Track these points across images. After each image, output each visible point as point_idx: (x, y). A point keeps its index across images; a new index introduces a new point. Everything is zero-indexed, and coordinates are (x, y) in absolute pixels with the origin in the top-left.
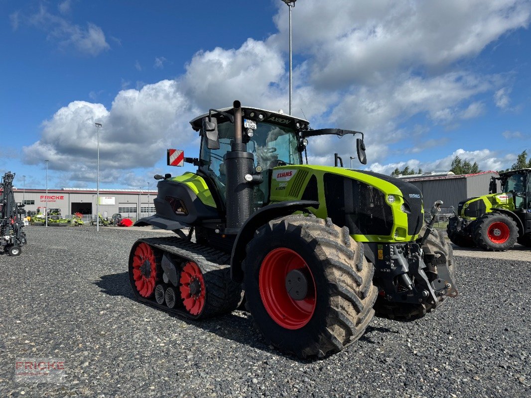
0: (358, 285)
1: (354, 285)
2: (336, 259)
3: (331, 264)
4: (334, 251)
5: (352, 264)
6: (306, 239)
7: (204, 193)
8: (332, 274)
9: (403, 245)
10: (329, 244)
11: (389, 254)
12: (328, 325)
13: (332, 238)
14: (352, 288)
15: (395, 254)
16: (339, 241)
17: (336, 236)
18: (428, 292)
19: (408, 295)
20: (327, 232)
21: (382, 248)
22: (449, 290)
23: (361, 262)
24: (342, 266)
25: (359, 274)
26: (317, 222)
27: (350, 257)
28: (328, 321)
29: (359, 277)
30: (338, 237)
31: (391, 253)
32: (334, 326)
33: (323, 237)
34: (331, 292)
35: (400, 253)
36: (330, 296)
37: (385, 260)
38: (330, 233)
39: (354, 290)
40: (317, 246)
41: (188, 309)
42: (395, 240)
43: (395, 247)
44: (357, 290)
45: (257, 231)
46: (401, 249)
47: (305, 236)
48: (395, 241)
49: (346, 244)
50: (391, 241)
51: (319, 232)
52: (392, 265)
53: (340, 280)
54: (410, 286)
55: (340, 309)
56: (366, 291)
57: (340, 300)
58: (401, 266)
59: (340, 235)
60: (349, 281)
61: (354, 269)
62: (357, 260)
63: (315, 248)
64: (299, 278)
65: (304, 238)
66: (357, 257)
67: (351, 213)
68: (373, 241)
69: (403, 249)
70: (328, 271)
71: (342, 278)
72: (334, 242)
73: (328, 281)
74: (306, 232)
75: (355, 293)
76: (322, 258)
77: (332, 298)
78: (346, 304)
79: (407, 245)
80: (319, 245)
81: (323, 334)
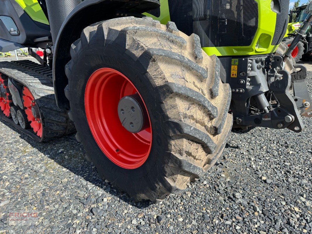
0: (211, 119)
1: (206, 119)
2: (181, 83)
3: (172, 92)
4: (178, 70)
5: (203, 88)
6: (134, 52)
7: (33, 8)
8: (174, 107)
9: (264, 58)
10: (169, 59)
11: (246, 70)
12: (167, 175)
13: (175, 50)
14: (203, 124)
15: (252, 70)
16: (187, 54)
17: (181, 46)
18: (293, 117)
19: (263, 119)
20: (168, 39)
21: (237, 63)
22: (306, 109)
23: (216, 84)
24: (190, 94)
25: (213, 102)
26: (154, 25)
27: (201, 78)
28: (168, 170)
29: (214, 108)
30: (185, 48)
31: (249, 68)
32: (175, 176)
33: (161, 47)
34: (171, 134)
35: (258, 68)
36: (171, 138)
37: (239, 78)
38: (172, 42)
39: (205, 126)
40: (151, 63)
41: (35, 131)
42: (256, 52)
43: (254, 60)
44: (209, 125)
45: (72, 45)
46: (260, 64)
47: (131, 46)
48: (255, 54)
49: (196, 58)
50: (250, 53)
51: (155, 40)
52: (248, 83)
53: (185, 116)
54: (266, 108)
55: (185, 155)
56: (221, 125)
57: (185, 144)
58: (259, 85)
59: (188, 45)
60: (199, 114)
61: (207, 96)
62: (211, 82)
63: (147, 67)
64: (133, 108)
65: (131, 50)
66: (212, 77)
67: (201, 19)
68: (226, 54)
69: (262, 63)
70: (168, 103)
71: (188, 113)
72: (179, 55)
73: (168, 118)
74: (134, 40)
75: (207, 130)
76: (158, 82)
77: (173, 142)
78: (193, 148)
79: (269, 57)
80: (154, 61)
81: (160, 184)
